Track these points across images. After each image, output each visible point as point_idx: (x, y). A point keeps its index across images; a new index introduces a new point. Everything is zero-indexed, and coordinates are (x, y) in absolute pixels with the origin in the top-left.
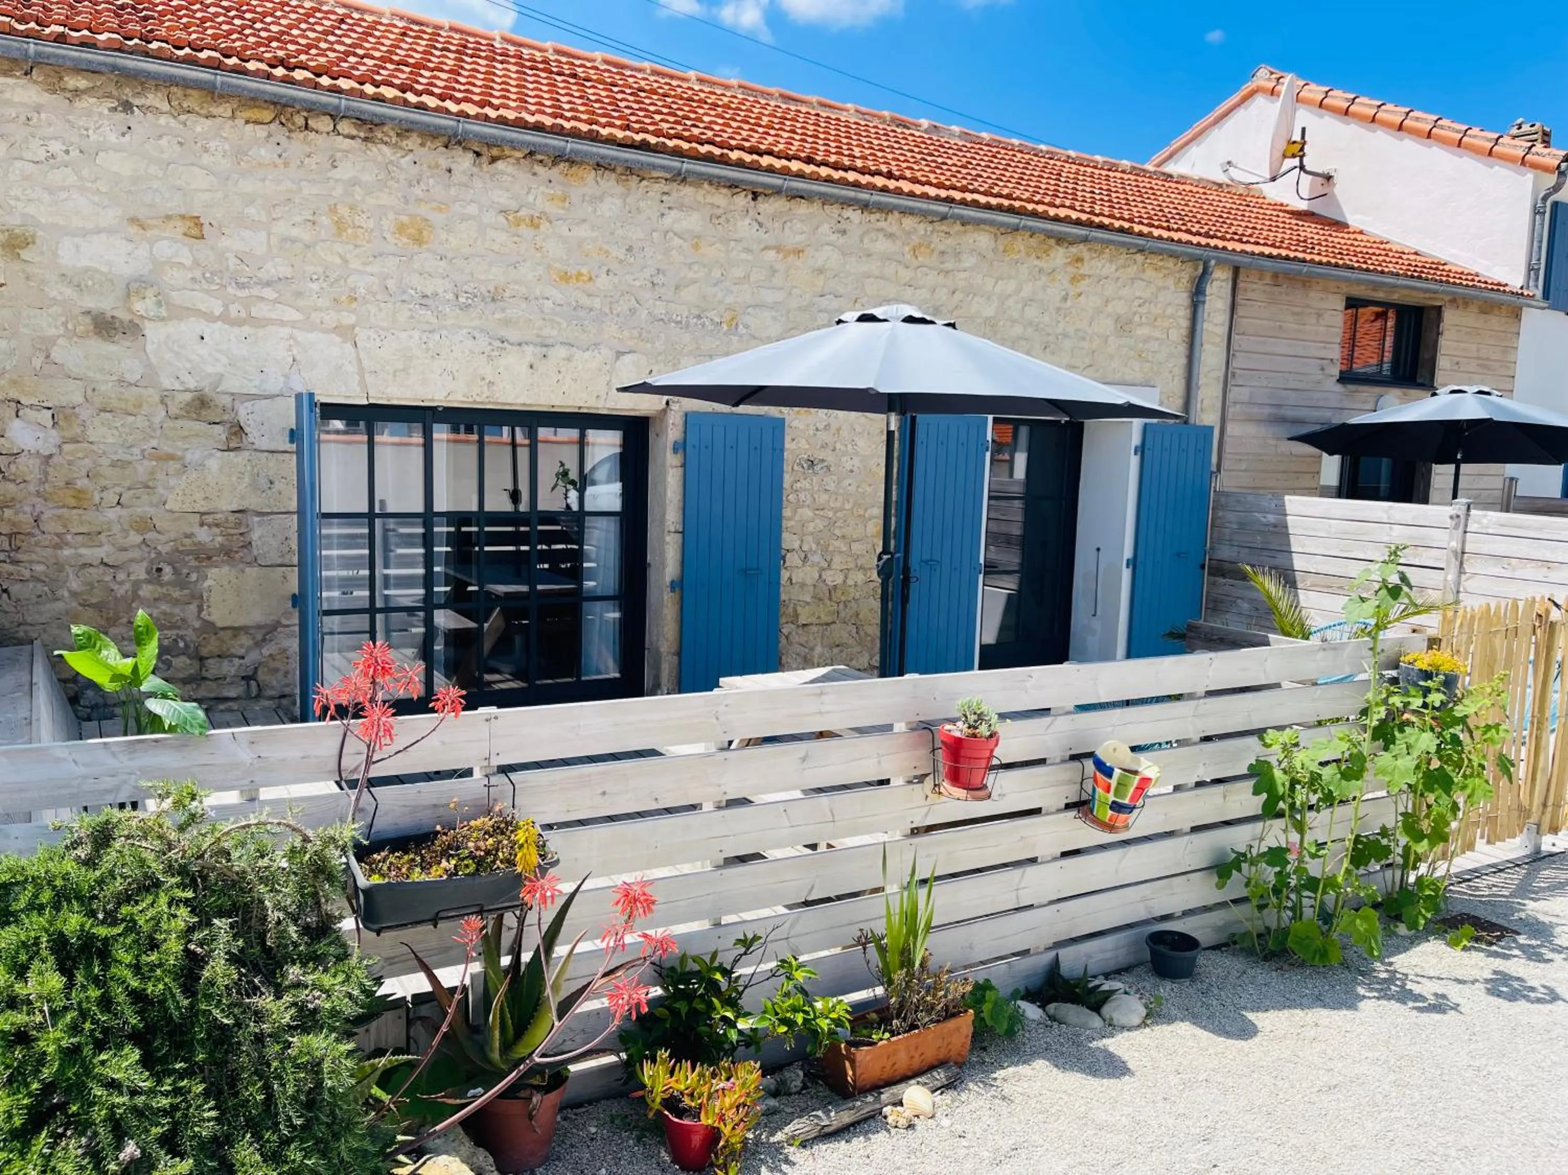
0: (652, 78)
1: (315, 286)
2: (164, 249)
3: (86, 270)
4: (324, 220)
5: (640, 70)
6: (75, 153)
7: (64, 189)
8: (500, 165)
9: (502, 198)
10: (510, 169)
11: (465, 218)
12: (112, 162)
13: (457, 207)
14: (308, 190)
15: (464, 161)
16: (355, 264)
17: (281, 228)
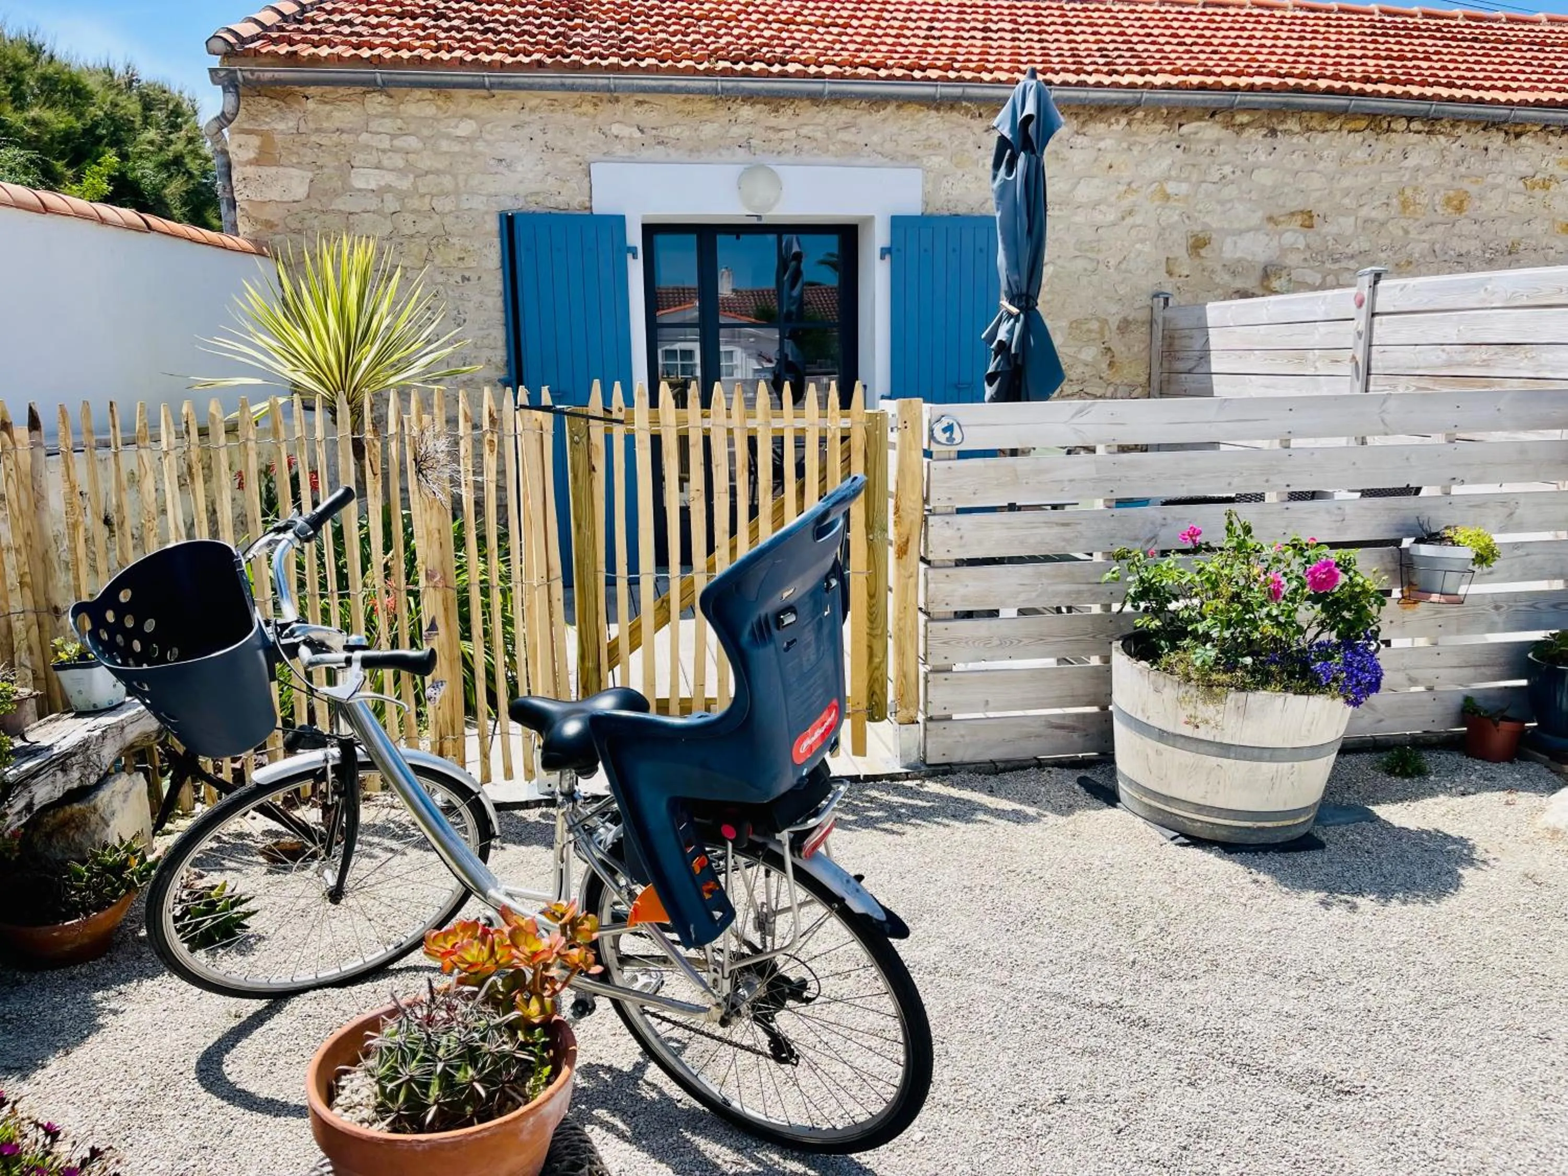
1: (1383, 255)
2: (1289, 238)
3: (1239, 260)
4: (1394, 201)
6: (1238, 173)
7: (1231, 201)
8: (1523, 139)
9: (1523, 167)
10: (1530, 142)
11: (1494, 187)
12: (1264, 178)
13: (1489, 179)
14: (1387, 179)
15: (1497, 140)
16: (1413, 234)
17: (1364, 212)
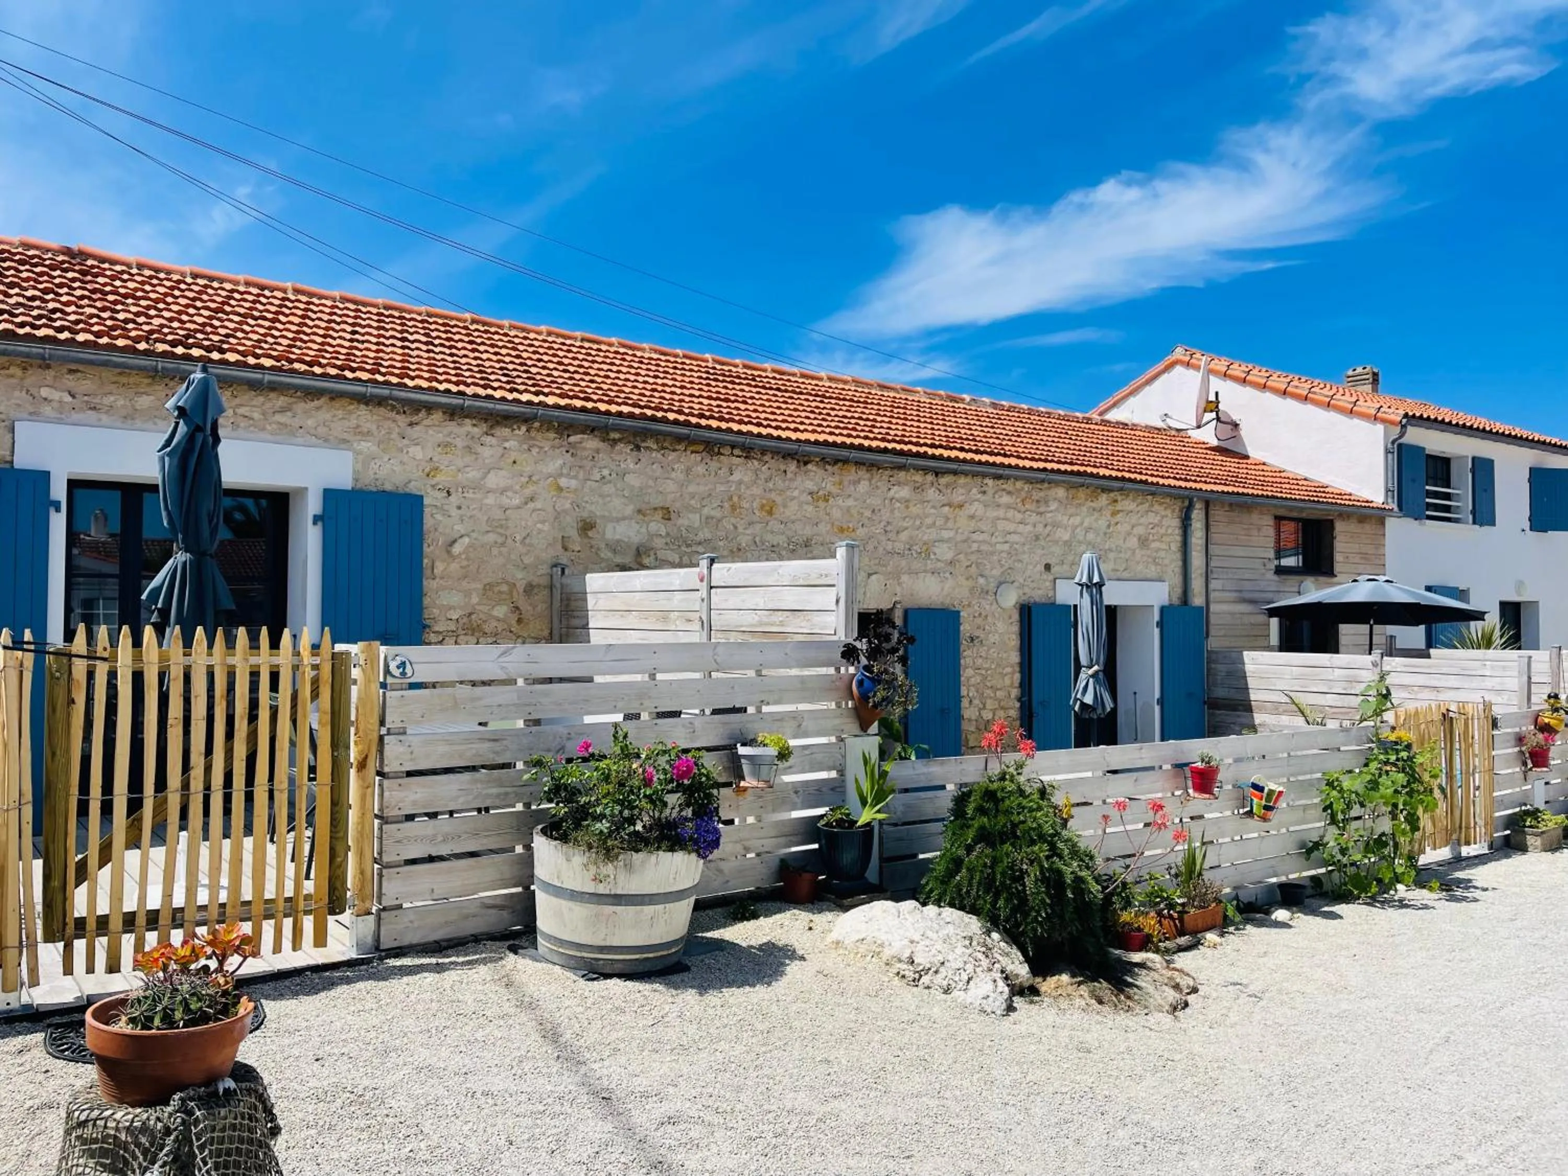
0: (801, 380)
1: (721, 543)
2: (653, 527)
3: (618, 541)
4: (726, 505)
5: (794, 375)
6: (614, 475)
7: (609, 496)
8: (810, 466)
9: (810, 485)
10: (814, 468)
11: (793, 499)
12: (631, 479)
13: (788, 493)
14: (721, 488)
15: (792, 466)
16: (740, 530)
17: (706, 511)
